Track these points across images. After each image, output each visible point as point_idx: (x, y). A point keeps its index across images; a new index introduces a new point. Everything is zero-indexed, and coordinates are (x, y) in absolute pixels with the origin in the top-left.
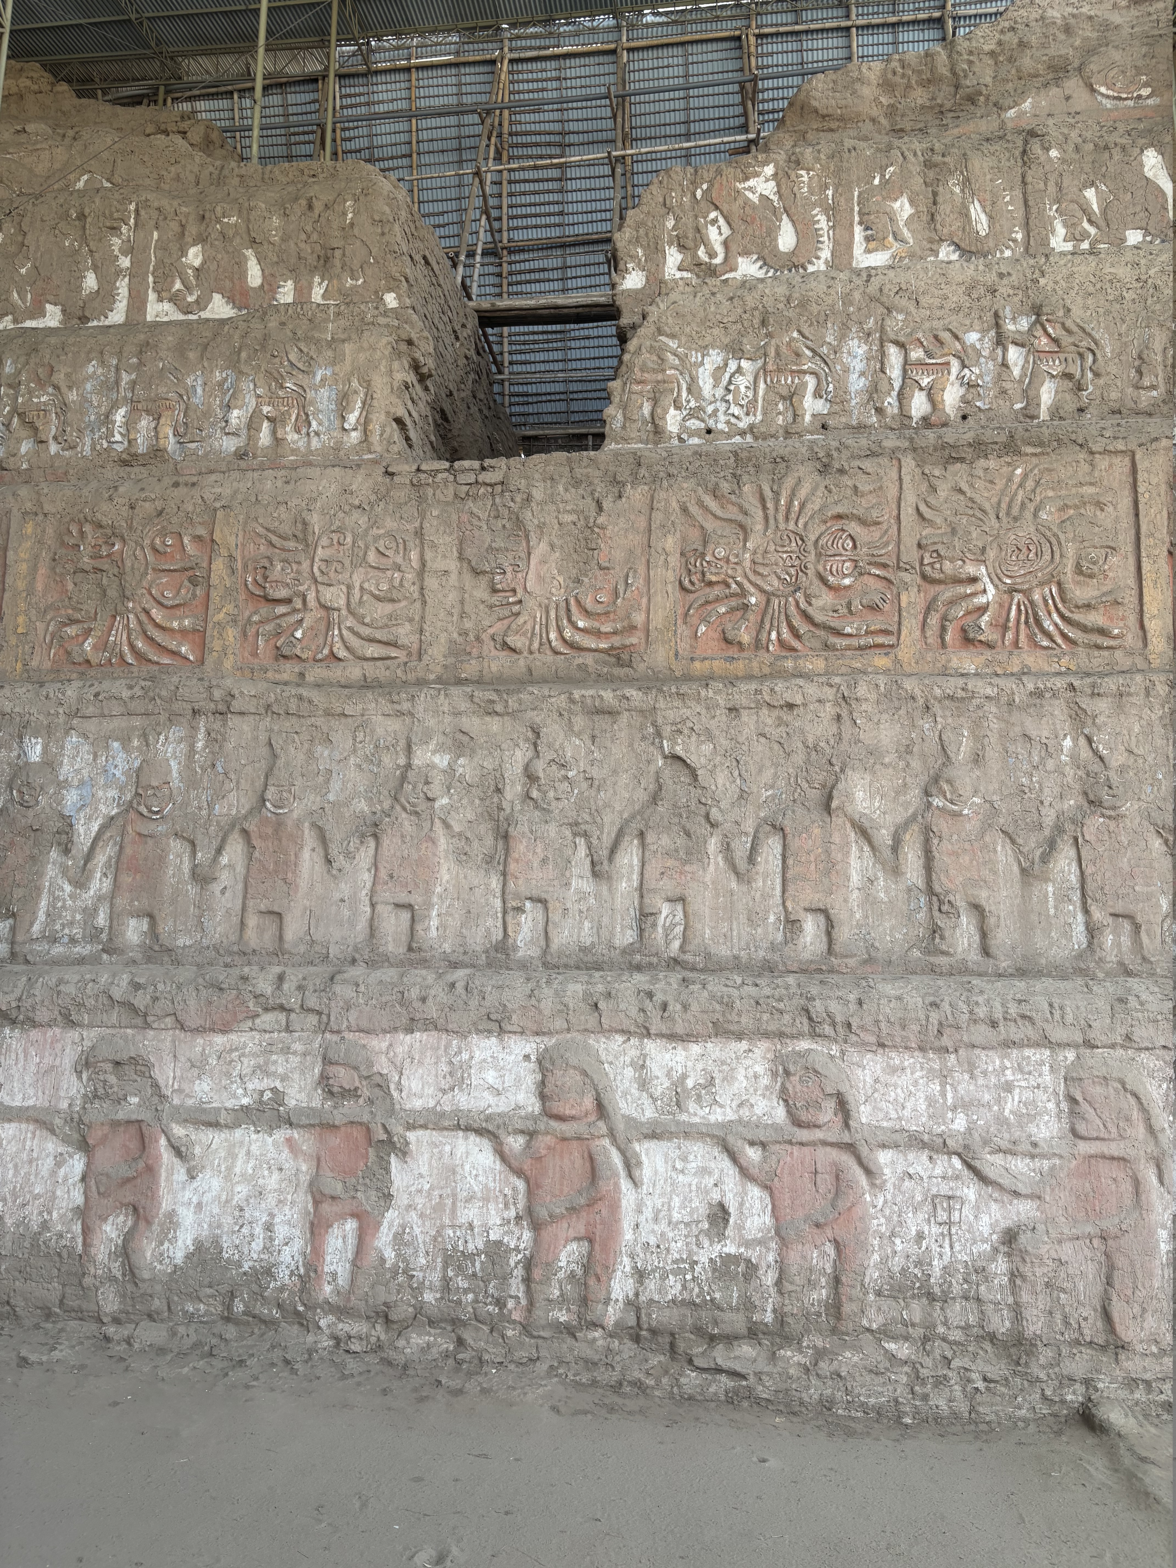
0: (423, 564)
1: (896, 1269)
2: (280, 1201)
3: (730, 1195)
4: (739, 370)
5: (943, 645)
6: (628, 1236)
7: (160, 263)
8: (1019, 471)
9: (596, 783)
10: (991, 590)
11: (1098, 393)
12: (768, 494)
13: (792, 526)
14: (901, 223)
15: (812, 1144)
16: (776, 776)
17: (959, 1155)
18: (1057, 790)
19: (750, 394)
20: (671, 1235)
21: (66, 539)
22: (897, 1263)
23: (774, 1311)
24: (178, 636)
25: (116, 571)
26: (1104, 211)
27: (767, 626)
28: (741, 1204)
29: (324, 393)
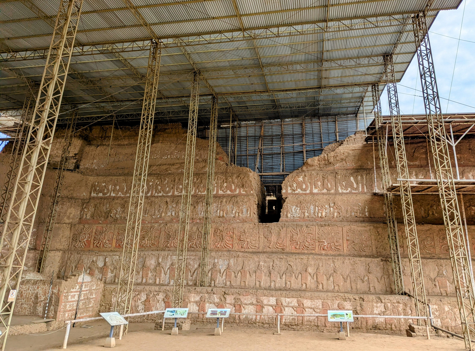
0: (259, 236)
4: (297, 209)
5: (321, 250)
7: (221, 185)
8: (329, 228)
9: (280, 267)
10: (326, 243)
12: (300, 230)
13: (303, 234)
14: (319, 185)
15: (300, 308)
16: (300, 267)
17: (313, 309)
18: (331, 270)
19: (299, 212)
20: (288, 316)
21: (215, 231)
24: (230, 244)
25: (222, 236)
26: (346, 185)
27: (300, 246)
29: (245, 209)
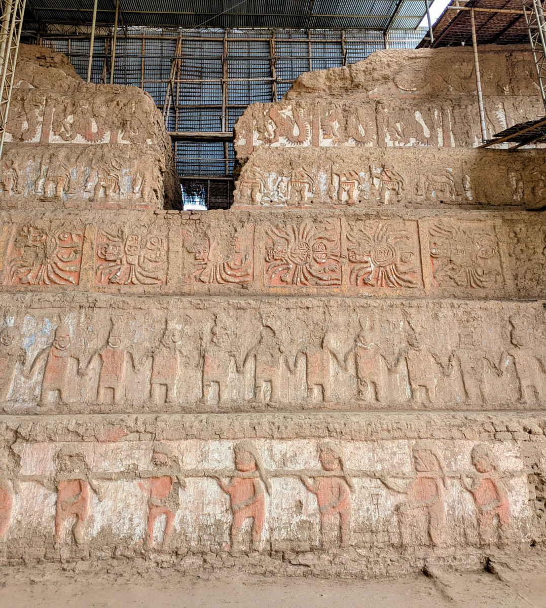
0: (169, 249)
1: (360, 522)
2: (136, 509)
3: (303, 497)
4: (282, 180)
5: (357, 285)
6: (267, 515)
7: (56, 121)
8: (380, 225)
9: (238, 336)
10: (373, 266)
11: (404, 196)
12: (296, 229)
13: (304, 240)
14: (335, 130)
15: (331, 477)
16: (303, 334)
17: (380, 479)
18: (399, 340)
19: (286, 189)
20: (282, 513)
21: (22, 233)
22: (361, 520)
23: (319, 540)
24: (68, 273)
25: (43, 247)
26: (403, 131)
27: (296, 276)
28: (307, 500)
29: (126, 178)
